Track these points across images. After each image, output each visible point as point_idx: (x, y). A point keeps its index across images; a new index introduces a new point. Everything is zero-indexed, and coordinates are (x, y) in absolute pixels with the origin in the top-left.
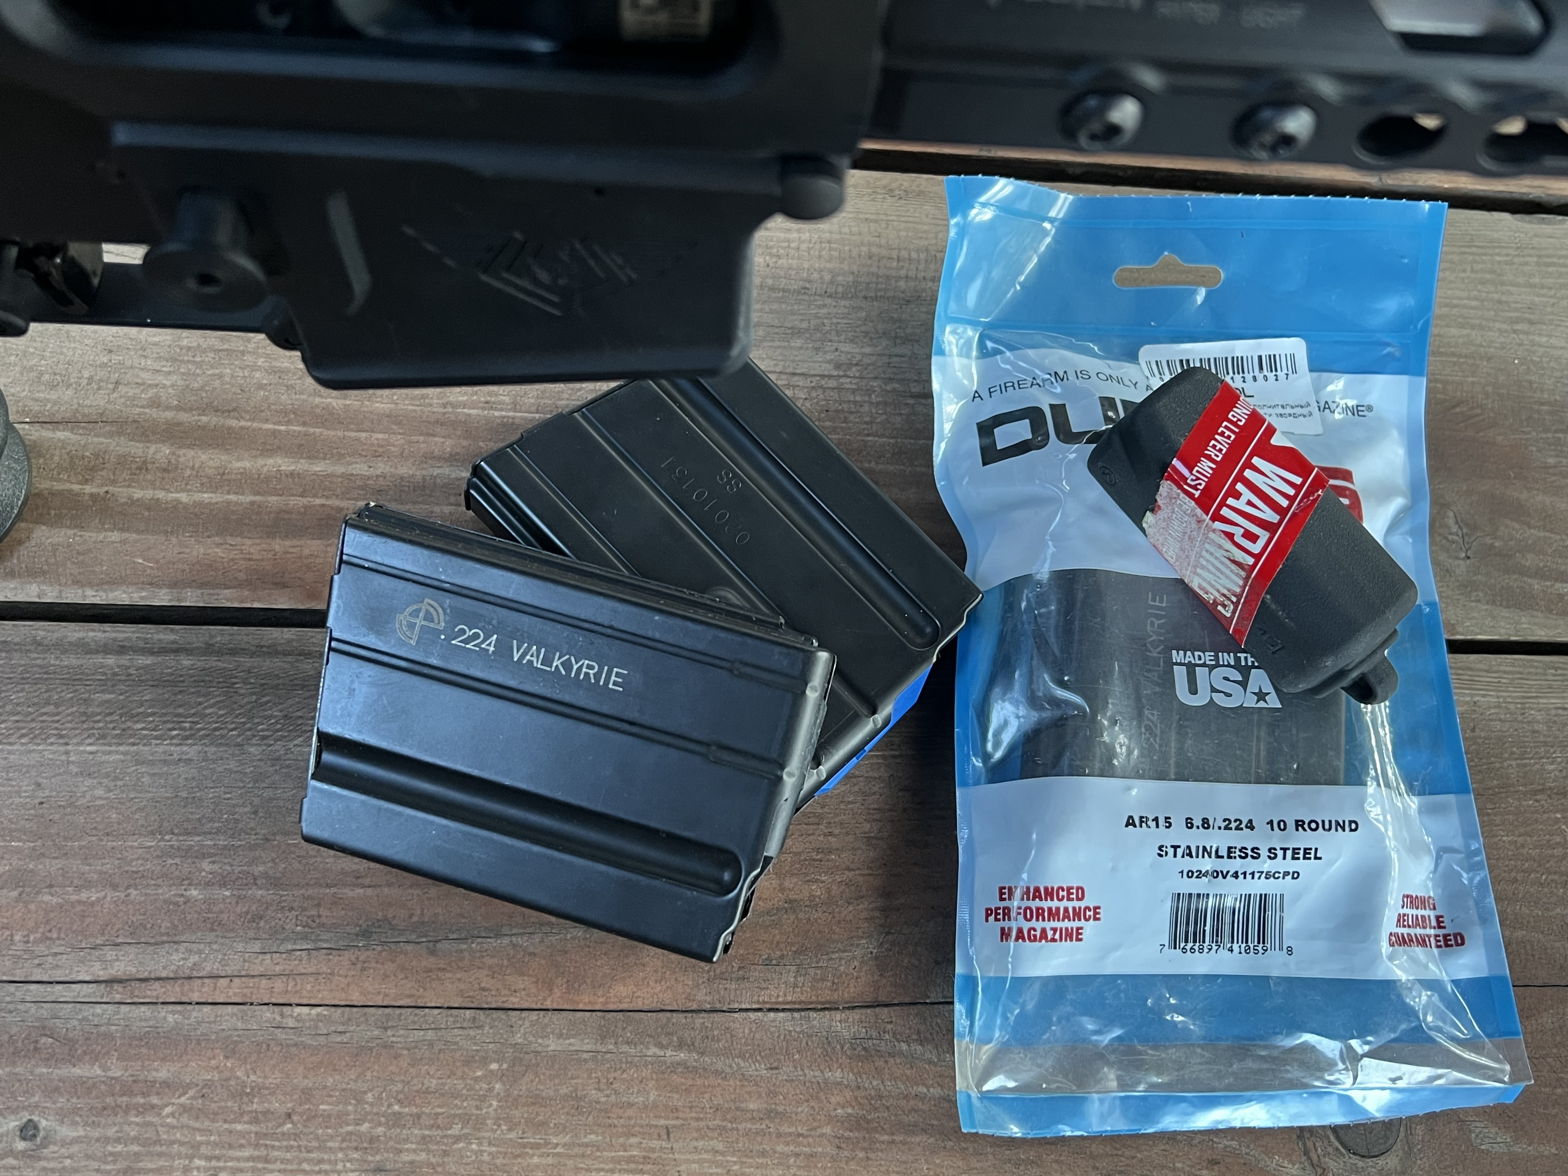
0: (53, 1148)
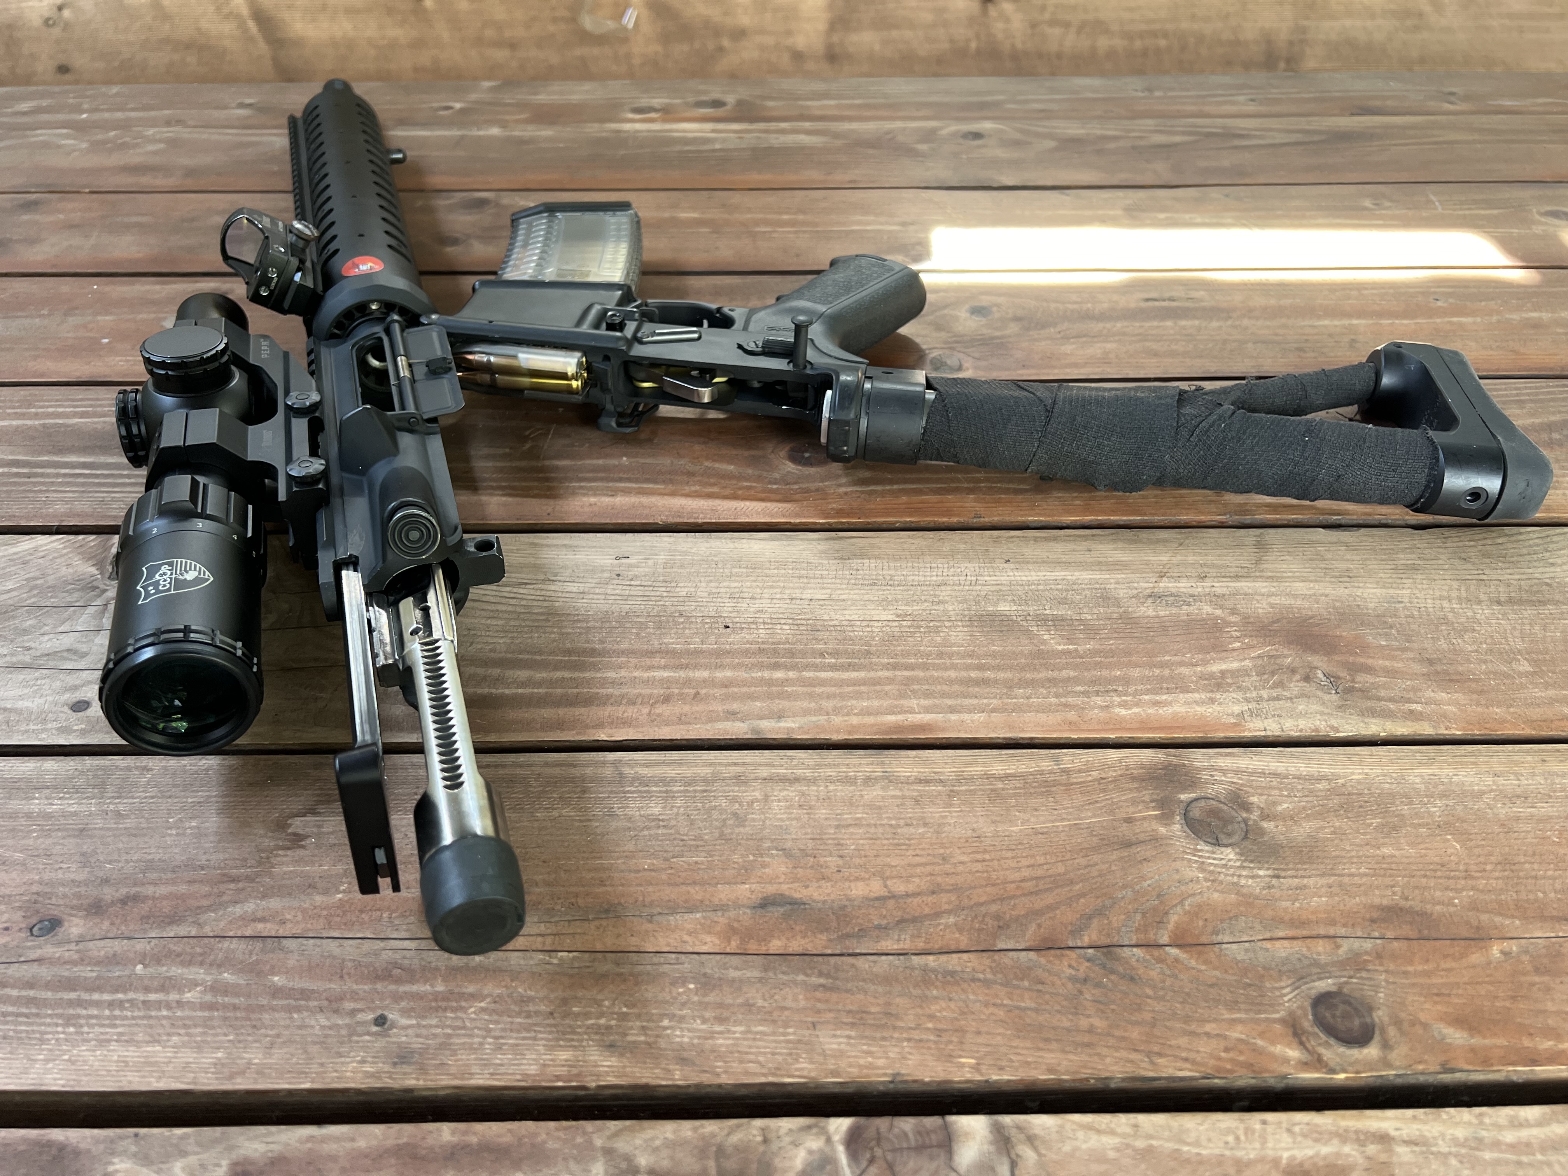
0: (395, 1030)
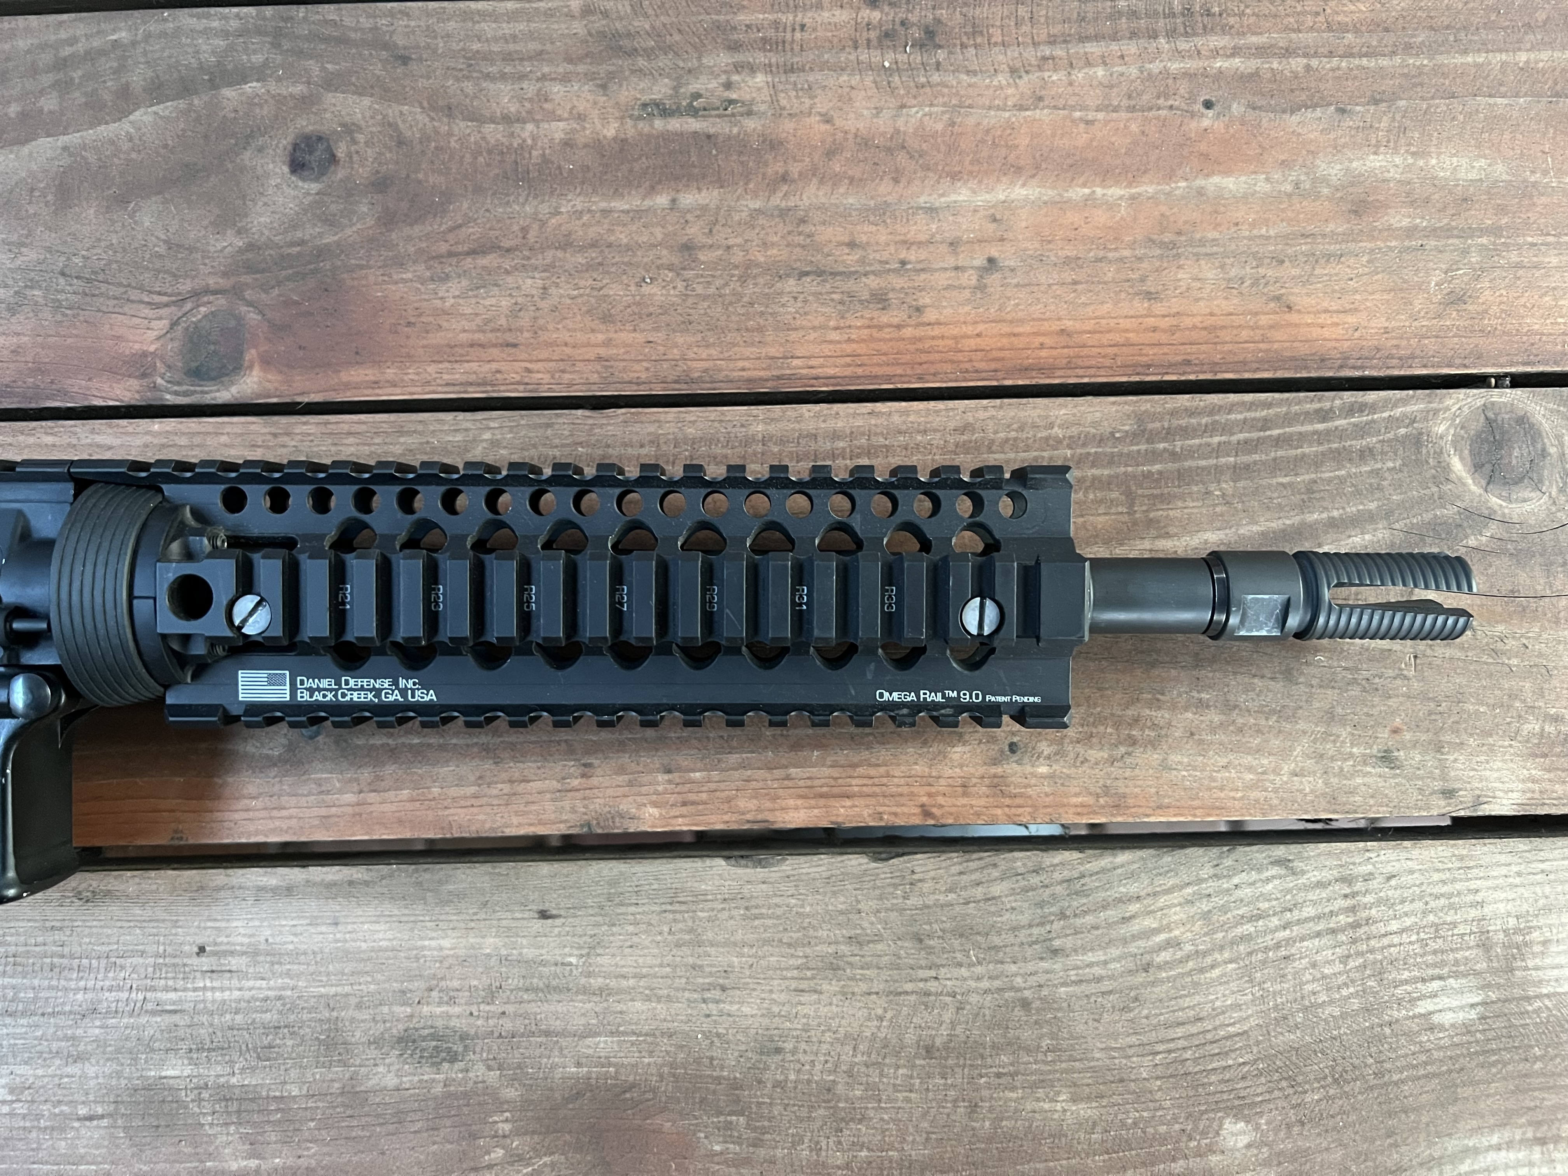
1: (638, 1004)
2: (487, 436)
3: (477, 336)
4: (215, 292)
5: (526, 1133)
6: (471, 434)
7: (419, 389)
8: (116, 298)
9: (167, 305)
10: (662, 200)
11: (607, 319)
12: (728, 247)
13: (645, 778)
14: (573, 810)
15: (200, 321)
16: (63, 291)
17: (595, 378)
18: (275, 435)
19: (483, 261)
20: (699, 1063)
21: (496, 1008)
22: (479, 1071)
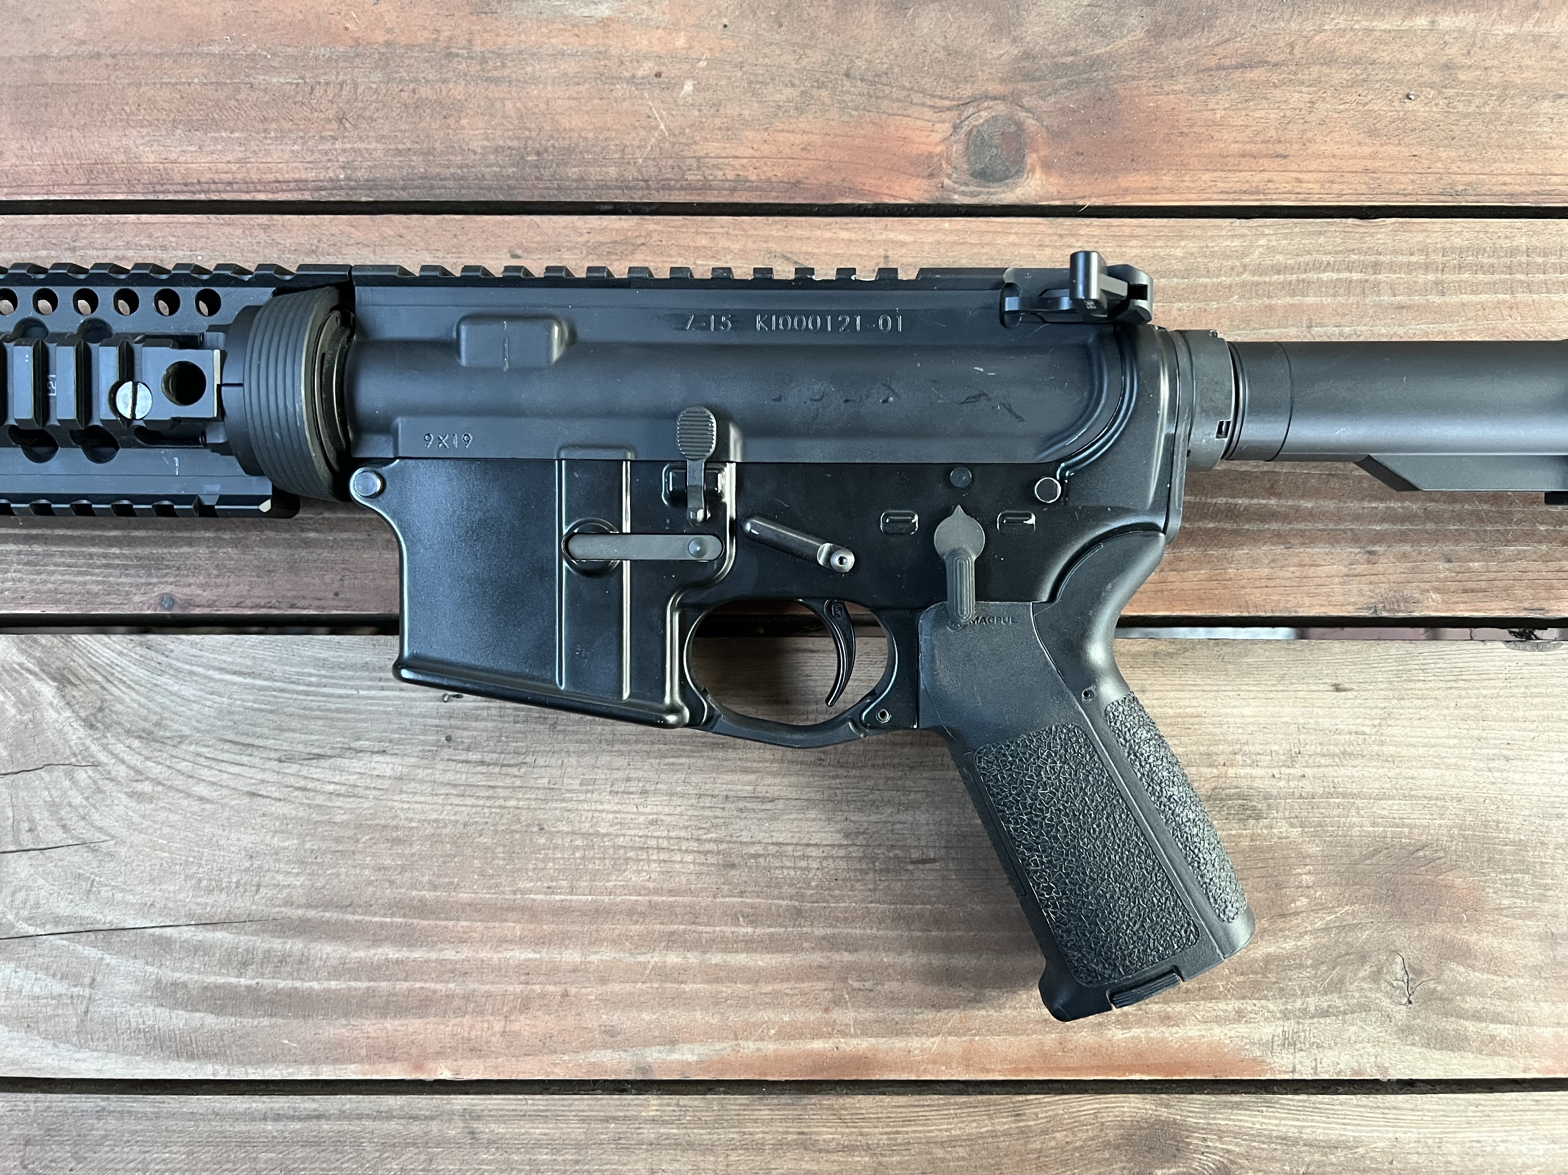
1: (1429, 773)
2: (1263, 242)
3: (1248, 147)
4: (995, 98)
5: (1328, 885)
6: (1248, 239)
7: (1195, 196)
8: (899, 101)
9: (949, 109)
10: (1421, 22)
11: (1373, 133)
12: (1486, 69)
13: (1428, 566)
14: (1361, 593)
15: (983, 125)
16: (848, 92)
17: (1363, 188)
18: (1061, 236)
19: (1250, 75)
20: (1486, 827)
21: (1297, 771)
22: (1282, 828)
